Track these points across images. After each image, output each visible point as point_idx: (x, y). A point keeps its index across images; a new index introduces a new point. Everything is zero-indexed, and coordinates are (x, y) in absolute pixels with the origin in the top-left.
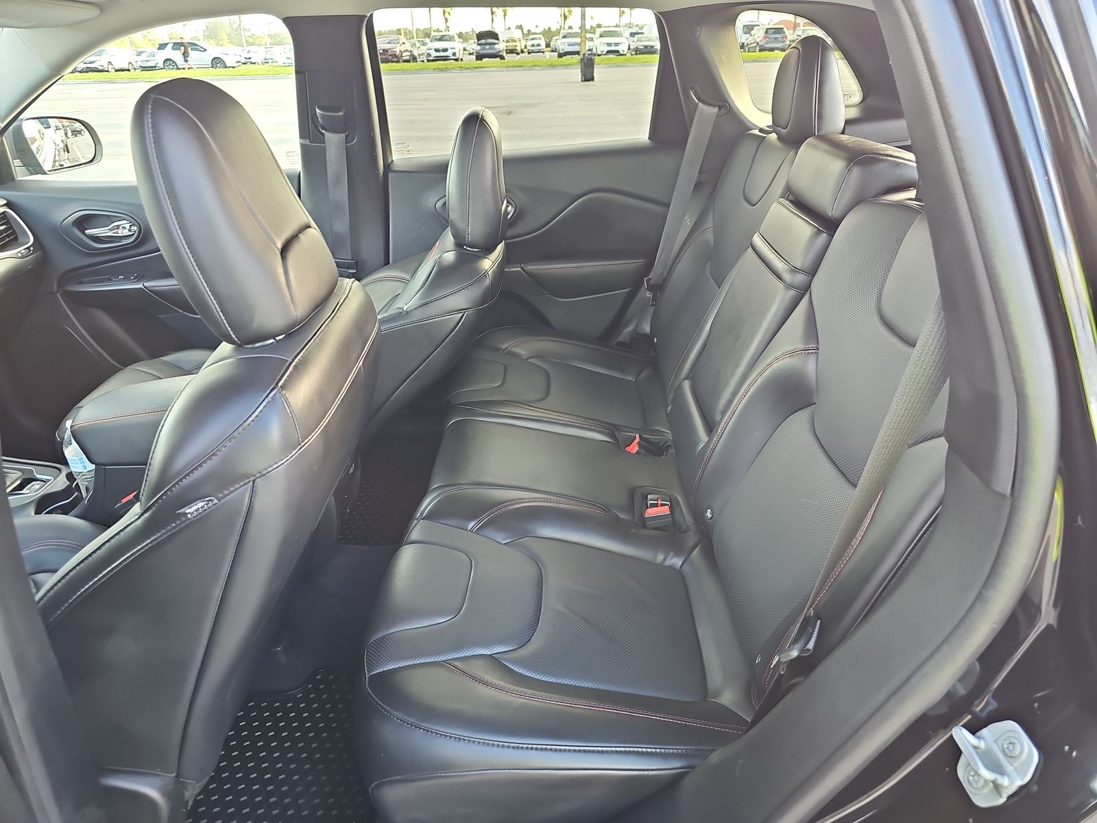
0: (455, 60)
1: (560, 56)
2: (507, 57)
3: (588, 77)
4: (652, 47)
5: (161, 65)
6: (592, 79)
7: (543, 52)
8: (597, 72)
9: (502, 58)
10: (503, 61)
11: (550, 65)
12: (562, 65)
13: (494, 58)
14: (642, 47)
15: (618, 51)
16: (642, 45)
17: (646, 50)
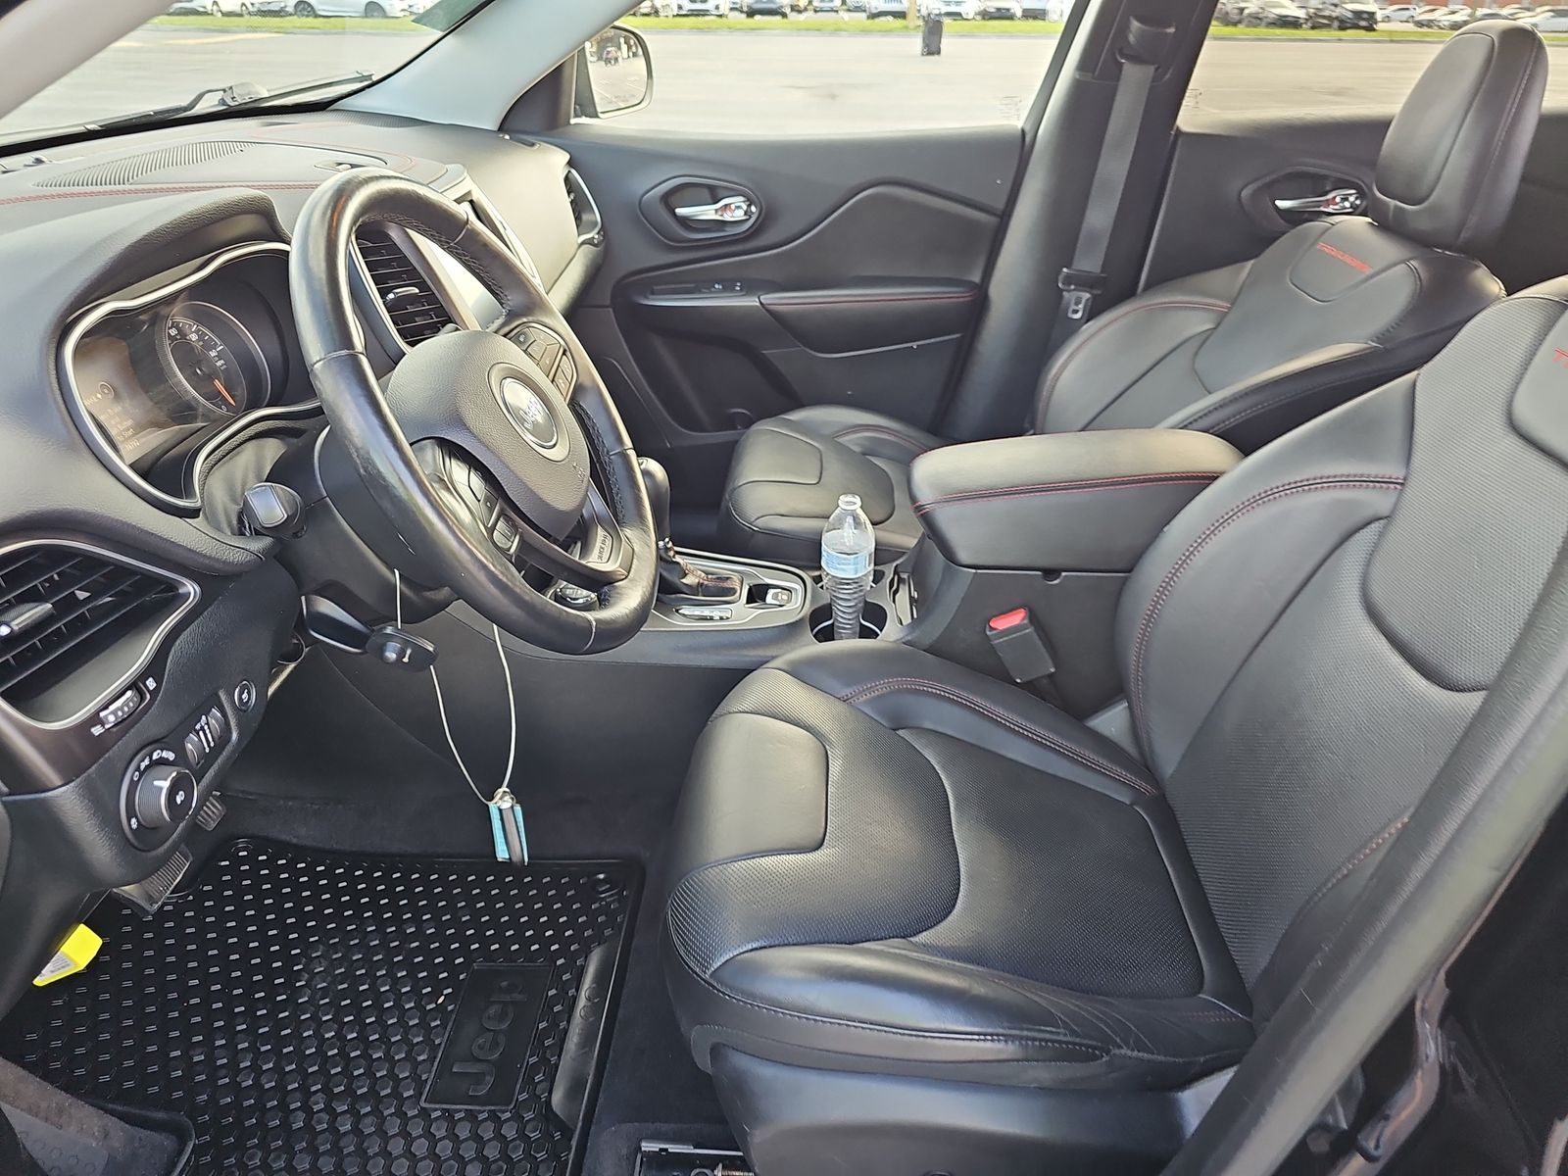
0: (718, 16)
1: (874, 16)
2: (792, 16)
3: (932, 49)
4: (1008, 10)
5: (290, 9)
6: (939, 52)
7: (837, 11)
8: (946, 43)
9: (784, 15)
10: (785, 20)
11: (863, 31)
12: (880, 31)
13: (772, 15)
14: (993, 10)
15: (959, 14)
16: (992, 7)
17: (997, 15)
